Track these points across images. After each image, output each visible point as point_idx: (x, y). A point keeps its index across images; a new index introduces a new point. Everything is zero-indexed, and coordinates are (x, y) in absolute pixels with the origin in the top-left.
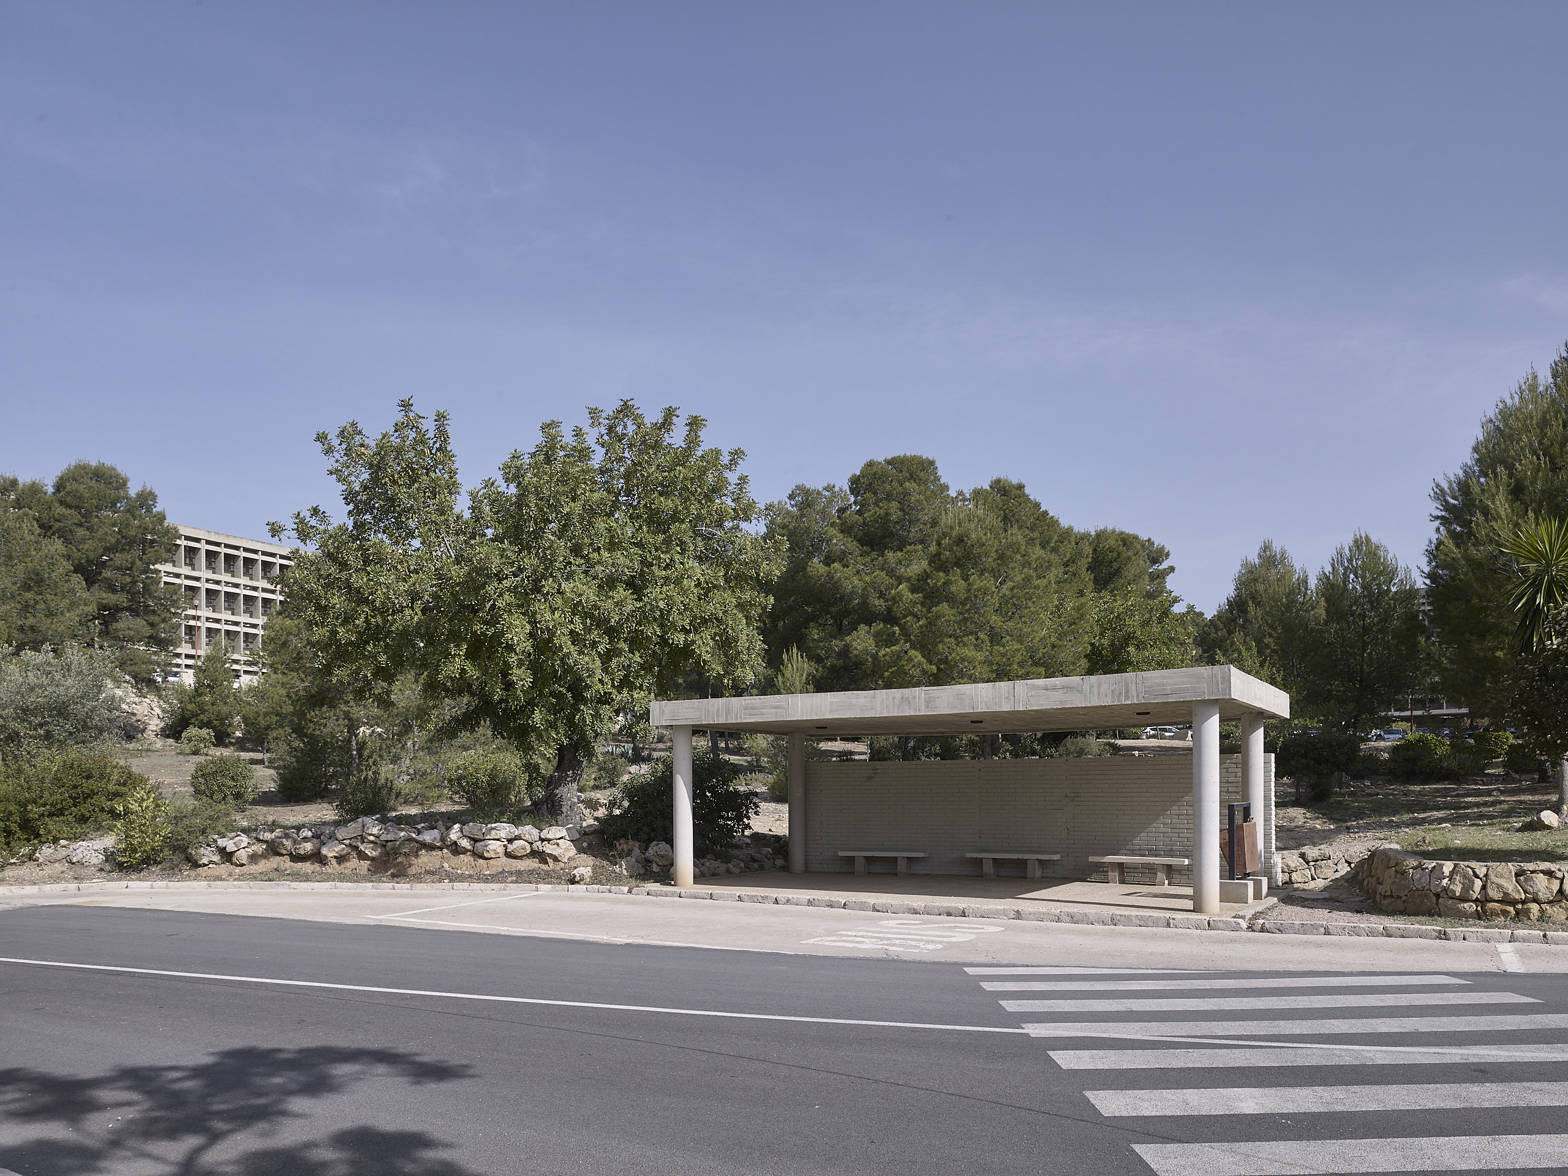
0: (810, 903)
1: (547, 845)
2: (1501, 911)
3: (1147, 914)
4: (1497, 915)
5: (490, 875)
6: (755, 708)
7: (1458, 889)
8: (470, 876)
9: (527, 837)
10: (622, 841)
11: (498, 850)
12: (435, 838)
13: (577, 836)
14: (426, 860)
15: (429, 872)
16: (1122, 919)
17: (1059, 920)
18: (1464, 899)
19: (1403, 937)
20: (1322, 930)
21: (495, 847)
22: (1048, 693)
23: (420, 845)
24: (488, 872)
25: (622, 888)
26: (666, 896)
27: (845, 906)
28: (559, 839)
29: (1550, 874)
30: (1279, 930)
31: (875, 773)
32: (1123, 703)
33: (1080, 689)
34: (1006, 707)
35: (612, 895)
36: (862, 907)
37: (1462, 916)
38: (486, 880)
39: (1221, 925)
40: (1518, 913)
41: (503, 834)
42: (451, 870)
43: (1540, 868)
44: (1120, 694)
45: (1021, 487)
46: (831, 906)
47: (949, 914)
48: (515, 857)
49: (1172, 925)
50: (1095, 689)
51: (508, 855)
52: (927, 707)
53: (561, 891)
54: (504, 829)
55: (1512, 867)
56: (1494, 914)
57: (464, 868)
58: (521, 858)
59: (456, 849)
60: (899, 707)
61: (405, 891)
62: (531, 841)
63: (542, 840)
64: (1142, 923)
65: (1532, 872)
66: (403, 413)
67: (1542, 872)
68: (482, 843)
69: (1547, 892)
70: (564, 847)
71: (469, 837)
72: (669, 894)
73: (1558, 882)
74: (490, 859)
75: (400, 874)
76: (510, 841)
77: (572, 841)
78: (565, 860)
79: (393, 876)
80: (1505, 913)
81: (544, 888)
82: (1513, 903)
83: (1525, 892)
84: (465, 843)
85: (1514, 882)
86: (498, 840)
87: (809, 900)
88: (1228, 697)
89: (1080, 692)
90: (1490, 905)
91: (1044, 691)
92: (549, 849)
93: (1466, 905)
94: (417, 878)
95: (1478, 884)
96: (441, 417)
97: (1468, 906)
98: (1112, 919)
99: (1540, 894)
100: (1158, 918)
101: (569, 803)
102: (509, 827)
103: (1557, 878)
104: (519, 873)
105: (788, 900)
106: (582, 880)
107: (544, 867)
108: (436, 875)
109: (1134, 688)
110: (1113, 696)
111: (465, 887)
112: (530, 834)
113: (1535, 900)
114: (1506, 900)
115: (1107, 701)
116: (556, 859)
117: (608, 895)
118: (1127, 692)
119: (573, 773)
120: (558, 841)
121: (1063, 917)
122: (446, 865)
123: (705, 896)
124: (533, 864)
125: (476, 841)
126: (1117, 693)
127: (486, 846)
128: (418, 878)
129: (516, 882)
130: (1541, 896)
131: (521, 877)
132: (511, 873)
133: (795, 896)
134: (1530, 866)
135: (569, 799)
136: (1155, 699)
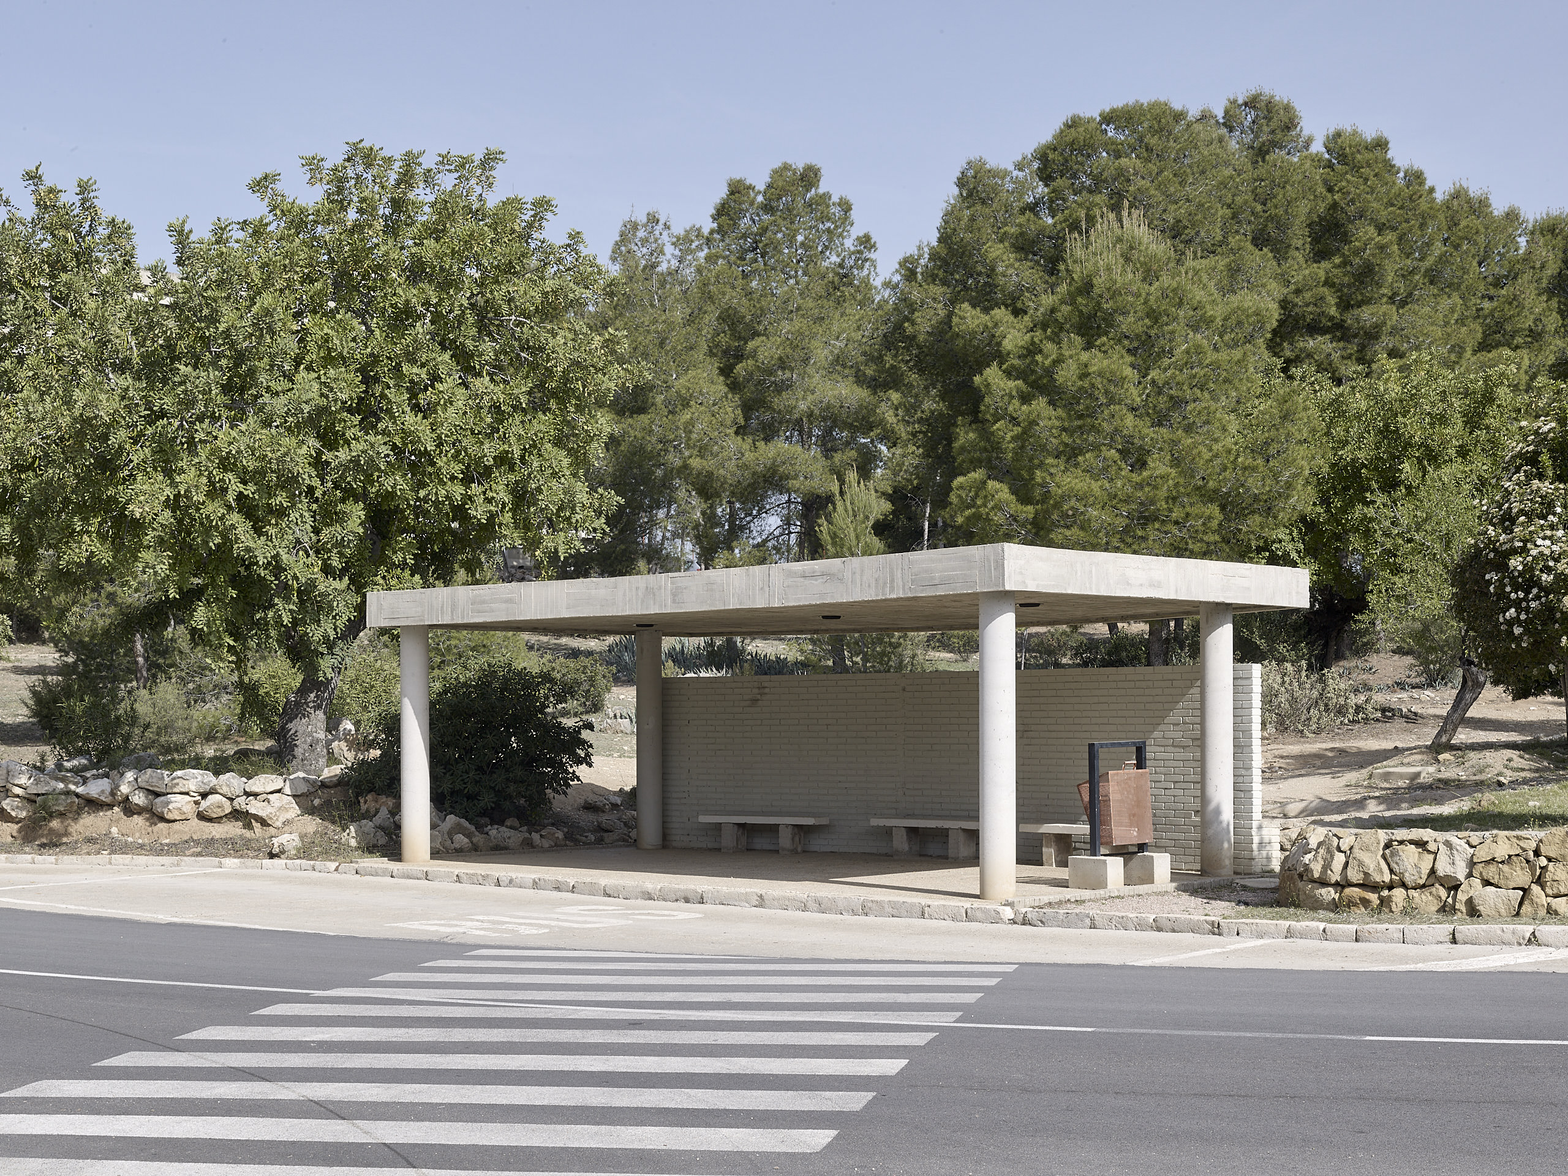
0: (536, 885)
1: (254, 802)
2: (1360, 899)
3: (901, 899)
4: (1355, 905)
5: (167, 845)
6: (483, 602)
7: (1317, 870)
8: (142, 846)
9: (225, 790)
10: (369, 797)
11: (184, 809)
12: (103, 792)
13: (303, 788)
14: (90, 823)
15: (90, 840)
16: (874, 906)
17: (805, 909)
18: (1324, 883)
19: (1174, 931)
20: (1088, 921)
21: (179, 804)
22: (807, 582)
23: (82, 801)
24: (167, 841)
25: (328, 864)
26: (377, 875)
27: (573, 889)
28: (272, 793)
29: (1421, 844)
30: (1042, 922)
31: (761, 694)
32: (888, 597)
33: (840, 576)
34: (760, 604)
35: (316, 874)
36: (592, 890)
37: (1316, 905)
38: (159, 850)
39: (979, 914)
40: (1382, 900)
41: (192, 786)
42: (121, 837)
43: (1410, 837)
44: (885, 583)
45: (1381, 144)
46: (557, 889)
47: (687, 901)
48: (210, 820)
49: (926, 915)
50: (858, 576)
51: (202, 816)
52: (674, 601)
53: (252, 867)
54: (195, 779)
55: (1382, 835)
56: (1351, 904)
57: (137, 835)
58: (218, 820)
59: (130, 810)
60: (643, 601)
61: (48, 866)
62: (230, 795)
63: (248, 794)
64: (895, 912)
65: (1401, 842)
66: (33, 188)
67: (1412, 842)
68: (162, 798)
69: (1415, 873)
70: (277, 804)
71: (148, 790)
72: (380, 872)
73: (1432, 857)
74: (174, 821)
75: (53, 843)
76: (204, 796)
77: (294, 796)
78: (279, 824)
79: (43, 846)
80: (1365, 902)
81: (231, 863)
82: (1375, 887)
83: (1392, 871)
84: (139, 799)
85: (1379, 857)
86: (187, 794)
87: (534, 881)
88: (1001, 589)
89: (841, 580)
90: (1348, 891)
91: (802, 579)
92: (255, 807)
93: (1323, 891)
94: (71, 848)
95: (1339, 859)
96: (84, 188)
97: (1329, 894)
98: (863, 907)
99: (1407, 875)
100: (913, 905)
101: (309, 740)
102: (202, 775)
103: (1429, 852)
104: (211, 841)
105: (511, 881)
106: (283, 852)
107: (248, 834)
108: (94, 843)
109: (899, 575)
110: (876, 587)
111: (127, 862)
112: (228, 786)
113: (1404, 885)
114: (1368, 885)
115: (870, 595)
116: (264, 823)
117: (310, 873)
118: (892, 581)
119: (317, 696)
120: (270, 797)
121: (811, 904)
122: (114, 830)
123: (420, 875)
124: (234, 829)
125: (157, 795)
126: (881, 582)
127: (168, 803)
128: (73, 849)
129: (199, 854)
130: (1408, 879)
131: (209, 848)
132: (197, 842)
133: (520, 875)
134: (1401, 834)
135: (310, 734)
136: (922, 591)
